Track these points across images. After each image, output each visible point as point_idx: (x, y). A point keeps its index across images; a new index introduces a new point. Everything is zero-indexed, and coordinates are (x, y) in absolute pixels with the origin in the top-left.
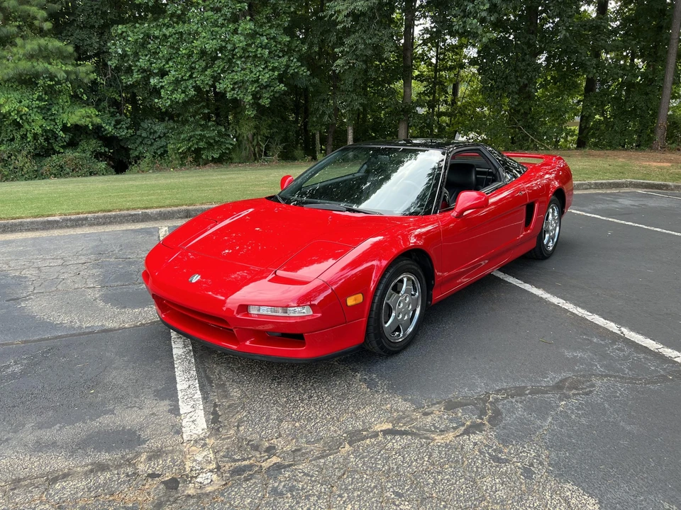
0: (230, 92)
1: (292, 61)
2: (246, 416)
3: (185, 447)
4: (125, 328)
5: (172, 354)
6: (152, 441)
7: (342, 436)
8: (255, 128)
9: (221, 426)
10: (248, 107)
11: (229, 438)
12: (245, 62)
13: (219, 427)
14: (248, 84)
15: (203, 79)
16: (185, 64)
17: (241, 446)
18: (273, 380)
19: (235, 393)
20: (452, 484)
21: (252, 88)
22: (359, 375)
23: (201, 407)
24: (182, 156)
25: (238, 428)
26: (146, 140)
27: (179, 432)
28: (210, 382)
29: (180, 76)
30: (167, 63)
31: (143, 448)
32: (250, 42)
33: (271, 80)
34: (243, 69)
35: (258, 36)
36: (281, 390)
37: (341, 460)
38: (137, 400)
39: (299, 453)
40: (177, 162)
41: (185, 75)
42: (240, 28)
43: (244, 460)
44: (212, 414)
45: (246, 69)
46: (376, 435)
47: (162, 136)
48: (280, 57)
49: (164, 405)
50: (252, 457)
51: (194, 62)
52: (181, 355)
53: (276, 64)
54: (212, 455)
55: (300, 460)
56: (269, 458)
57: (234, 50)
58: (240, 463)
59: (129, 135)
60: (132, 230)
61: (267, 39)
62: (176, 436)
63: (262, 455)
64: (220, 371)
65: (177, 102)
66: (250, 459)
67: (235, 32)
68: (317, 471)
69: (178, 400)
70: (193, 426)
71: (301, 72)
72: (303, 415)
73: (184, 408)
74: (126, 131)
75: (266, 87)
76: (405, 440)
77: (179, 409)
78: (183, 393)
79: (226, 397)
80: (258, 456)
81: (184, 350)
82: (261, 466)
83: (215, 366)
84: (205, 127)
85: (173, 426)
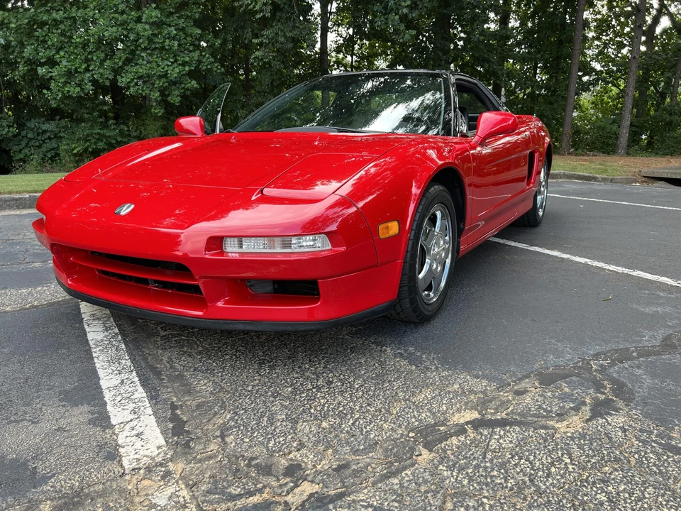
0: (134, 87)
1: (204, 56)
2: (232, 419)
3: (130, 482)
4: (6, 312)
5: (87, 340)
6: (61, 477)
7: (408, 436)
8: (162, 129)
9: (192, 439)
10: (154, 104)
11: (210, 458)
12: (151, 55)
13: (188, 442)
14: (154, 78)
15: (103, 72)
16: (79, 54)
17: (237, 470)
18: (260, 364)
19: (204, 386)
20: (640, 499)
21: (160, 83)
22: (388, 349)
23: (149, 411)
24: (77, 158)
25: (223, 439)
26: (33, 141)
27: (113, 455)
28: (158, 374)
29: (73, 67)
30: (58, 53)
31: (43, 492)
32: (156, 32)
33: (181, 75)
34: (149, 62)
35: (165, 26)
36: (278, 376)
37: (427, 476)
38: (28, 409)
39: (348, 472)
40: (72, 165)
41: (80, 67)
42: (145, 16)
43: (251, 494)
44: (171, 420)
45: (152, 62)
46: (461, 430)
47: (52, 137)
48: (191, 51)
49: (81, 414)
50: (264, 487)
51: (90, 53)
52: (102, 340)
53: (187, 59)
54: (185, 492)
55: (354, 484)
56: (297, 486)
57: (137, 41)
58: (243, 501)
59: (10, 135)
60: (16, 215)
61: (176, 30)
62: (109, 465)
63: (282, 482)
64: (170, 358)
65: (70, 97)
66: (261, 491)
67: (139, 20)
68: (395, 500)
69: (106, 403)
70: (138, 444)
71: (215, 69)
72: (328, 410)
73: (117, 415)
74: (7, 130)
75: (174, 83)
76: (514, 434)
77: (109, 418)
78: (113, 393)
79: (189, 393)
80: (274, 484)
81: (106, 333)
82: (286, 502)
83: (160, 351)
84: (104, 125)
85: (100, 447)
